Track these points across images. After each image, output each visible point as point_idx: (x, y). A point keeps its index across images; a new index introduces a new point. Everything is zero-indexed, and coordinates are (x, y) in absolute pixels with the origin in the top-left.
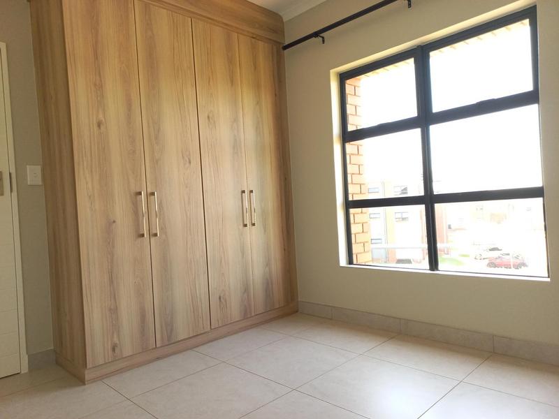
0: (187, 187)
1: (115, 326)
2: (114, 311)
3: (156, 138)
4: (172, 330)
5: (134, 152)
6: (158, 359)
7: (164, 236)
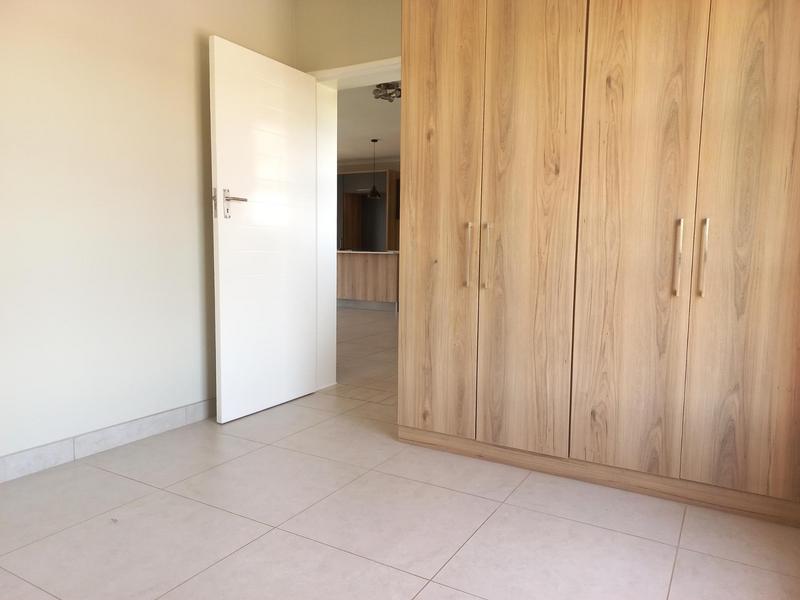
0: (546, 214)
1: (428, 389)
2: (428, 371)
3: (503, 140)
4: (500, 428)
5: (468, 166)
6: (480, 457)
7: (500, 290)
